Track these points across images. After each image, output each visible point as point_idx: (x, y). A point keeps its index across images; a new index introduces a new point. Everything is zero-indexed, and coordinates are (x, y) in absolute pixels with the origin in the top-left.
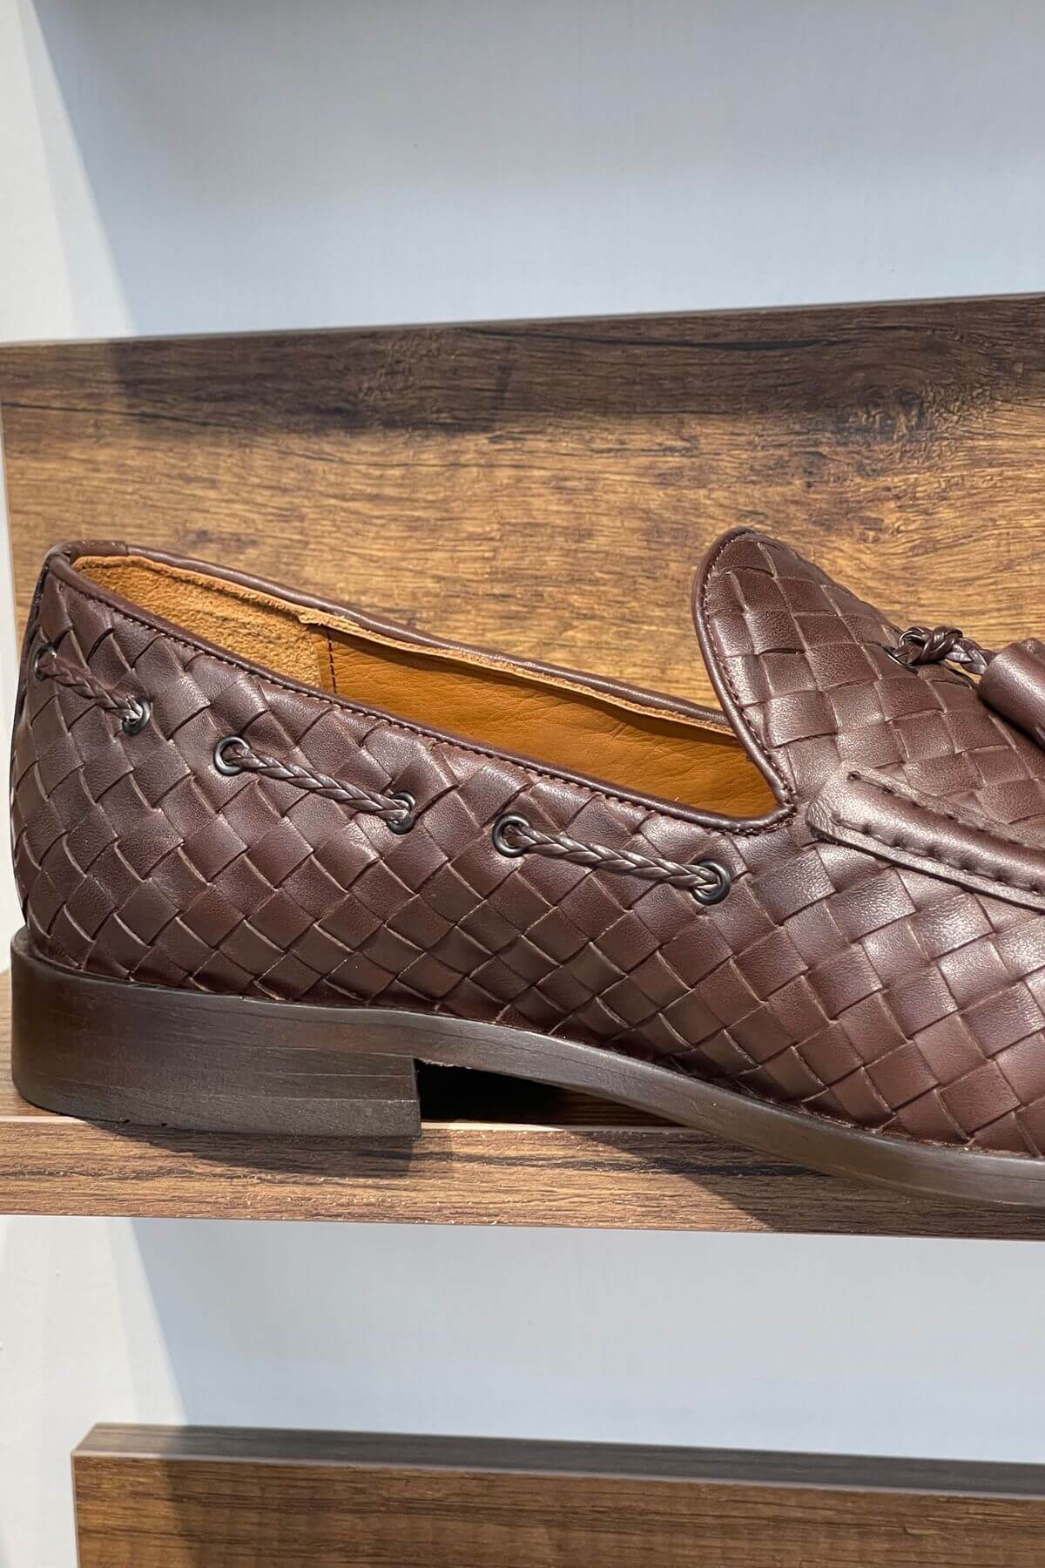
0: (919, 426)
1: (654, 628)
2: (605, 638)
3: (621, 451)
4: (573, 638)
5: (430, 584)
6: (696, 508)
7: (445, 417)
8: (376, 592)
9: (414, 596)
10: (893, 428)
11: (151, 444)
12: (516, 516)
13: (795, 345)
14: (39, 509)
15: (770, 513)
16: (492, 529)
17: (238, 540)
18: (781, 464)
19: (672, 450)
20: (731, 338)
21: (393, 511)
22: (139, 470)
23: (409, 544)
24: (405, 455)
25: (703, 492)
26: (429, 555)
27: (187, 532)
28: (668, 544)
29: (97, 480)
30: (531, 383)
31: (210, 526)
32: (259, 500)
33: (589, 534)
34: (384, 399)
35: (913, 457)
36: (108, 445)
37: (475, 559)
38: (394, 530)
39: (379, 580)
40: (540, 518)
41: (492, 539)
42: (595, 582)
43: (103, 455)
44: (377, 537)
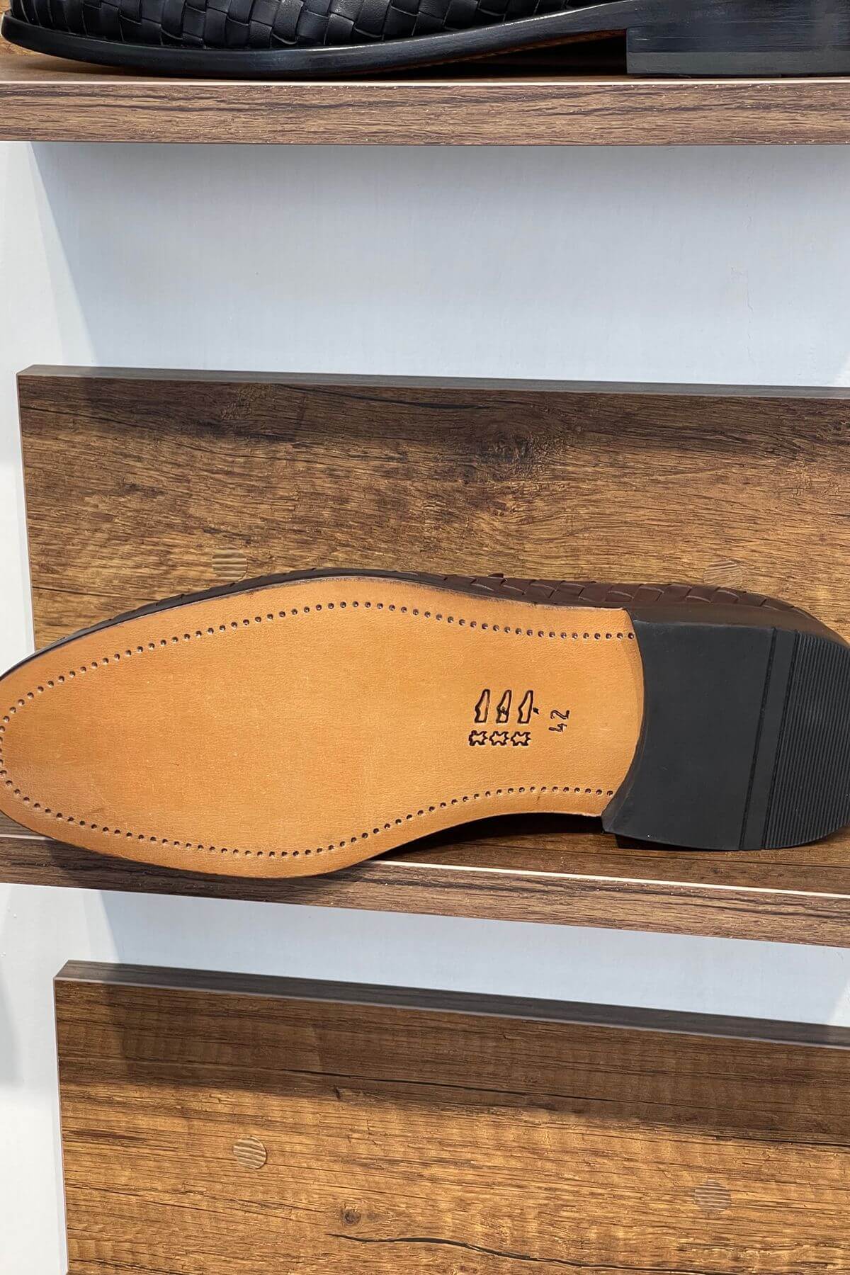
0: (526, 455)
1: (381, 554)
2: (354, 557)
3: (364, 457)
4: (337, 556)
5: (259, 522)
6: (405, 490)
7: (268, 432)
8: (229, 524)
9: (250, 528)
10: (512, 456)
11: (104, 435)
12: (306, 488)
13: (461, 407)
14: (41, 466)
15: (445, 496)
16: (293, 494)
17: (153, 491)
18: (451, 470)
19: (392, 459)
20: (426, 400)
21: (237, 480)
22: (98, 448)
23: (247, 500)
24: (246, 451)
25: (409, 482)
26: (258, 506)
27: (124, 484)
28: (389, 509)
29: (74, 452)
30: (316, 416)
31: (138, 482)
32: (165, 469)
33: (347, 501)
34: (235, 420)
35: (522, 472)
36: (81, 433)
37: (284, 510)
38: (240, 491)
39: (230, 518)
40: (319, 490)
41: (293, 500)
42: (350, 527)
43: (78, 439)
44: (230, 494)
